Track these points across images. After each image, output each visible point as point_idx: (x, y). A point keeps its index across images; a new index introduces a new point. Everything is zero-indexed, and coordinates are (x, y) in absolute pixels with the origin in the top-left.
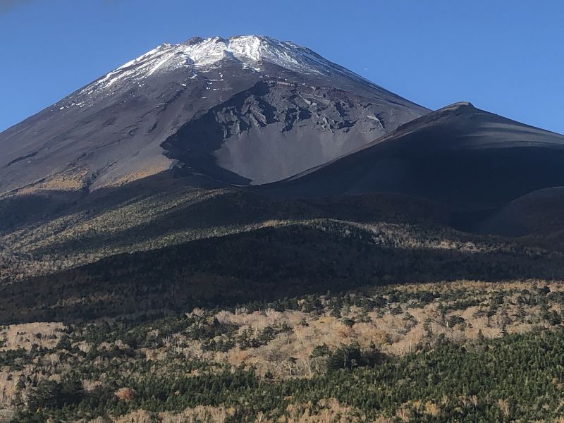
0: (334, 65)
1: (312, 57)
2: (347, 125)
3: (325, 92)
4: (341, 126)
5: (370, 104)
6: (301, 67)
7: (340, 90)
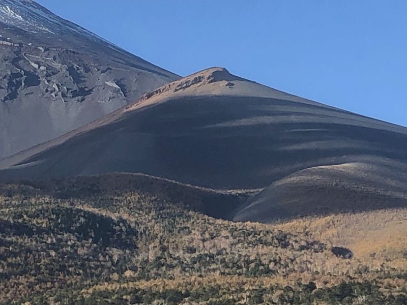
0: (66, 22)
1: (40, 12)
2: (82, 93)
3: (56, 54)
4: (75, 94)
5: (109, 69)
6: (27, 23)
7: (74, 52)
